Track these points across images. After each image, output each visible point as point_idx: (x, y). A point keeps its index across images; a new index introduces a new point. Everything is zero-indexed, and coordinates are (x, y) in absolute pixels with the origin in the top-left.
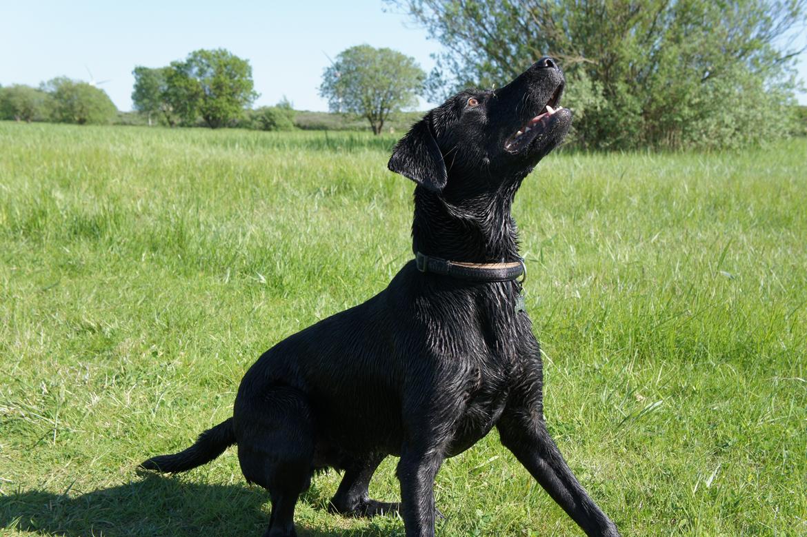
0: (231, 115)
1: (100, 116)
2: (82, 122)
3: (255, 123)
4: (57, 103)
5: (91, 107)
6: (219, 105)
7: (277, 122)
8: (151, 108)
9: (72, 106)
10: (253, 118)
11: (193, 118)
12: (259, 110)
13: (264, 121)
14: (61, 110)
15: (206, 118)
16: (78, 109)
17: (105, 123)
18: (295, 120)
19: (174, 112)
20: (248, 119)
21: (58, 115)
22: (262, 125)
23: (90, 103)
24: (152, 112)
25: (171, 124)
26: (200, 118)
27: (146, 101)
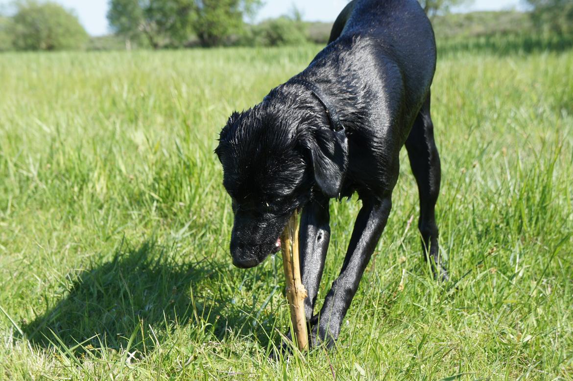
0: (231, 30)
1: (72, 41)
2: (50, 48)
3: (259, 39)
4: (20, 28)
5: (60, 31)
6: (215, 19)
7: (285, 37)
8: (129, 29)
9: (37, 31)
10: (256, 33)
11: (183, 37)
12: (263, 23)
13: (269, 36)
14: (25, 37)
15: (201, 36)
16: (44, 34)
17: (76, 48)
18: (307, 32)
19: (159, 32)
20: (250, 35)
21: (21, 43)
22: (267, 41)
23: (59, 25)
24: (131, 33)
25: (155, 46)
26: (192, 37)
27: (124, 20)
